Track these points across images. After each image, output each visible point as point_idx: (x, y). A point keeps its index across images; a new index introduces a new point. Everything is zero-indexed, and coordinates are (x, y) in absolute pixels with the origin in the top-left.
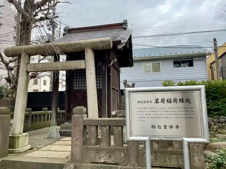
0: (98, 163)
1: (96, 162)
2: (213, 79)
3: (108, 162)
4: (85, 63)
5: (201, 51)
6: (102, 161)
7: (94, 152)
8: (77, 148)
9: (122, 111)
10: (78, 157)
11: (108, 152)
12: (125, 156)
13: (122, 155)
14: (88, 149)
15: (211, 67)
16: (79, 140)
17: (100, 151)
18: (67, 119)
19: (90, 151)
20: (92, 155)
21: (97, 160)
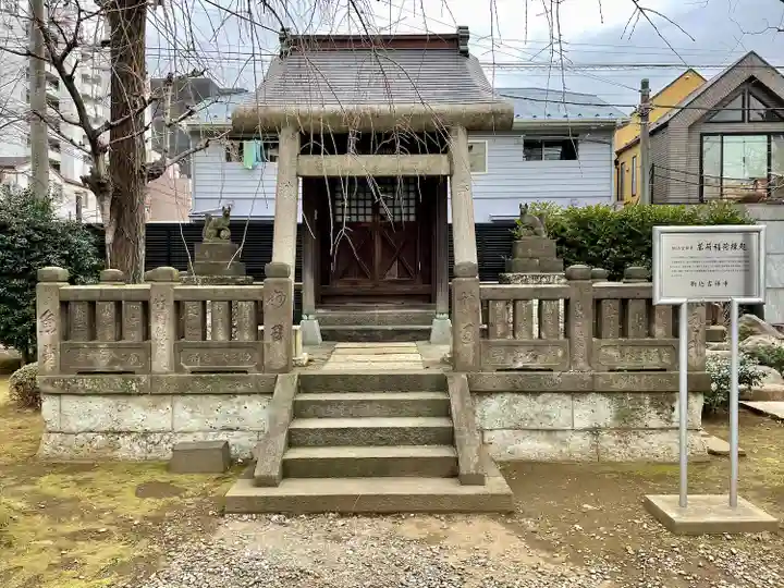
0: (511, 370)
1: (508, 368)
2: (620, 197)
3: (530, 368)
4: (451, 161)
5: (604, 115)
6: (520, 365)
7: (504, 349)
8: (468, 343)
9: (522, 274)
10: (471, 361)
11: (532, 348)
12: (565, 354)
13: (560, 353)
14: (489, 346)
15: (616, 163)
16: (471, 328)
17: (516, 349)
18: (321, 300)
19: (494, 350)
20: (499, 357)
21: (509, 363)
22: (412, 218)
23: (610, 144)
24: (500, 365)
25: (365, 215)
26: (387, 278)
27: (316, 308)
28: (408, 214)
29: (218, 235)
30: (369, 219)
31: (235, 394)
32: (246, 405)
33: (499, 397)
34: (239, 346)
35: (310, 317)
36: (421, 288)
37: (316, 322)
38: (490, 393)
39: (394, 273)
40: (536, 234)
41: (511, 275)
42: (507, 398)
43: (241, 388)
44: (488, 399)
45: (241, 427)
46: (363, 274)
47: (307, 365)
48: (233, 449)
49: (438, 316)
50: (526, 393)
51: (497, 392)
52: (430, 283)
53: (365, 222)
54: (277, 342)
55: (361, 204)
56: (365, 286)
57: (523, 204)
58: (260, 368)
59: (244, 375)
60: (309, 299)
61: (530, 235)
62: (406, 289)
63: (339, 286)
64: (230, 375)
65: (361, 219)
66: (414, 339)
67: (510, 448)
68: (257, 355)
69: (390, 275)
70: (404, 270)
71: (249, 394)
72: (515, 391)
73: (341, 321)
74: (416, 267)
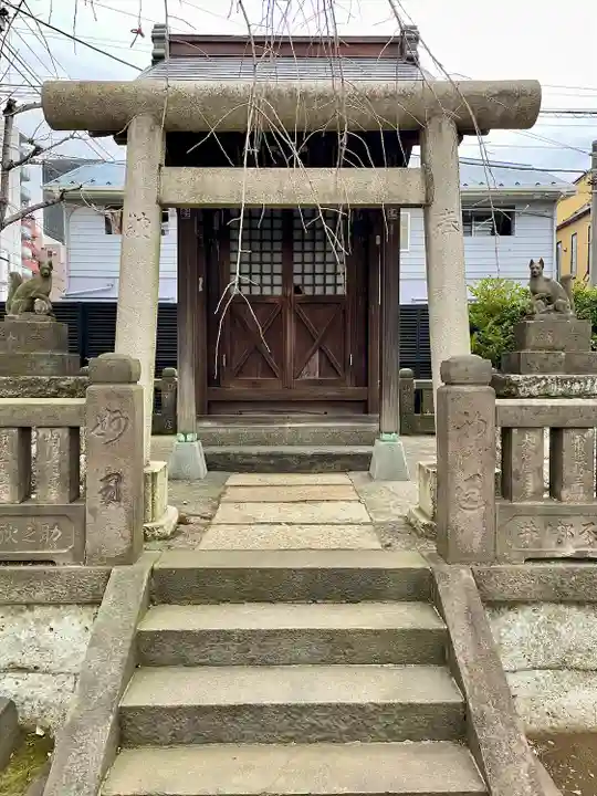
0: (552, 560)
1: (547, 555)
3: (591, 556)
6: (569, 551)
7: (538, 521)
8: (472, 509)
9: (540, 376)
10: (477, 542)
11: (592, 519)
14: (516, 513)
16: (478, 481)
17: (562, 520)
18: (207, 408)
19: (520, 521)
20: (529, 534)
21: (551, 549)
22: (341, 291)
23: (551, 217)
24: (533, 551)
25: (272, 285)
26: (306, 377)
27: (199, 419)
28: (336, 285)
29: (30, 309)
30: (278, 291)
31: (30, 606)
32: (52, 624)
33: (528, 611)
34: (39, 513)
35: (189, 437)
36: (350, 390)
37: (197, 444)
38: (512, 605)
39: (313, 369)
40: (556, 310)
41: (521, 377)
42: (545, 612)
43: (40, 595)
44: (511, 615)
45: (44, 666)
46: (269, 371)
47: (175, 533)
48: (27, 707)
49: (384, 436)
50: (580, 604)
51: (526, 603)
52: (367, 385)
53: (271, 296)
54: (112, 507)
55: (267, 268)
56: (273, 387)
57: (537, 261)
58: (79, 555)
59: (49, 568)
60: (187, 409)
61: (549, 311)
62: (331, 392)
63: (235, 388)
64: (22, 568)
65: (267, 291)
66: (345, 469)
67: (549, 705)
68: (73, 530)
69: (309, 373)
70: (328, 365)
71: (57, 605)
72: (562, 599)
73: (236, 439)
74: (345, 361)
